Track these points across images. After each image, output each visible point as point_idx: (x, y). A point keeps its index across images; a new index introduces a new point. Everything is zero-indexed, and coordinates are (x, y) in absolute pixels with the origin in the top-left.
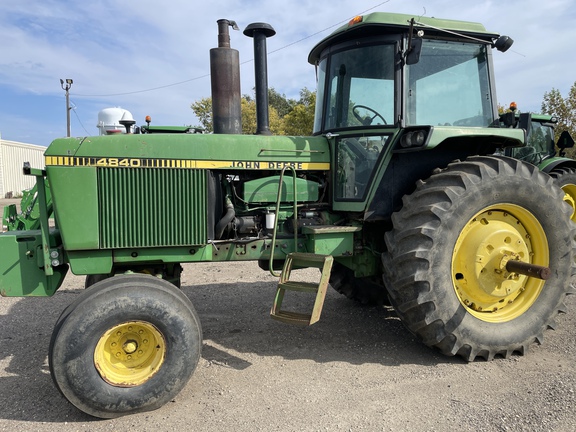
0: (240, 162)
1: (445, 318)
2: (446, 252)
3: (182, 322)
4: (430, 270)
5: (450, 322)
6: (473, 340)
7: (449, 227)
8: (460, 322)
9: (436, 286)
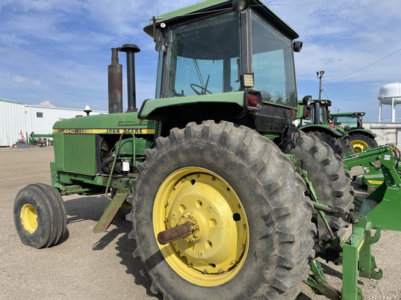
0: (110, 129)
1: (144, 258)
2: (145, 202)
3: (41, 210)
4: (134, 214)
5: (147, 261)
6: (163, 286)
7: (146, 181)
8: (154, 266)
9: (137, 229)
